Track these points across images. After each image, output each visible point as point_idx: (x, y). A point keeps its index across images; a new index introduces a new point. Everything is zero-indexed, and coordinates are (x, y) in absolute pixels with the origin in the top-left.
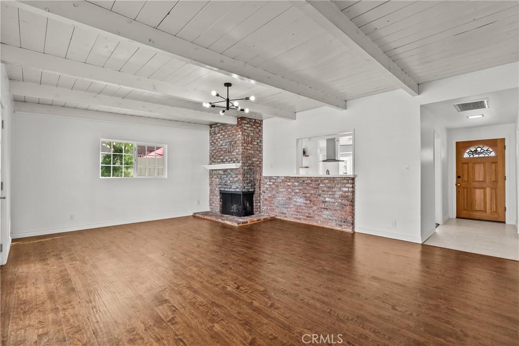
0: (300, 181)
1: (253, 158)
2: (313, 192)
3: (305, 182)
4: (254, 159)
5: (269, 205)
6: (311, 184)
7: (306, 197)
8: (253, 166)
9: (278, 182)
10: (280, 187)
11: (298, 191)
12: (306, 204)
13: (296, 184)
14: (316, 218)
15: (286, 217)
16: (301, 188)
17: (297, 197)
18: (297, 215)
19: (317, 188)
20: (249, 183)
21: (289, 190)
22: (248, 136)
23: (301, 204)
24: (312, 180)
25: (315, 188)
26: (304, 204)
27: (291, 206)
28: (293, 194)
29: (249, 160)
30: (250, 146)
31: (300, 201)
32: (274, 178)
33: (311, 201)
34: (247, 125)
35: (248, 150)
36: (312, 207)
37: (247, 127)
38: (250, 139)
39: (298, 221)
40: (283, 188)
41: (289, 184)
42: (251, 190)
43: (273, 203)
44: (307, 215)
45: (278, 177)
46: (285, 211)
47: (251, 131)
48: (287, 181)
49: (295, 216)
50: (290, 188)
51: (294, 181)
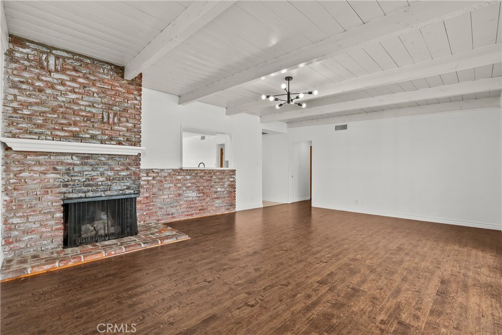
0: (193, 174)
2: (206, 184)
3: (199, 175)
5: (147, 208)
6: (205, 176)
7: (199, 190)
9: (161, 177)
10: (164, 182)
11: (190, 184)
12: (199, 197)
13: (188, 177)
14: (209, 209)
15: (174, 217)
16: (193, 181)
17: (188, 192)
18: (188, 211)
19: (211, 180)
21: (179, 185)
23: (193, 199)
24: (205, 173)
25: (208, 180)
26: (197, 198)
27: (182, 203)
28: (184, 188)
31: (192, 195)
32: (155, 171)
33: (203, 193)
36: (204, 199)
39: (190, 218)
40: (170, 183)
41: (179, 177)
43: (154, 205)
44: (200, 208)
45: (162, 170)
46: (173, 210)
48: (175, 175)
49: (187, 213)
50: (180, 183)
51: (185, 174)
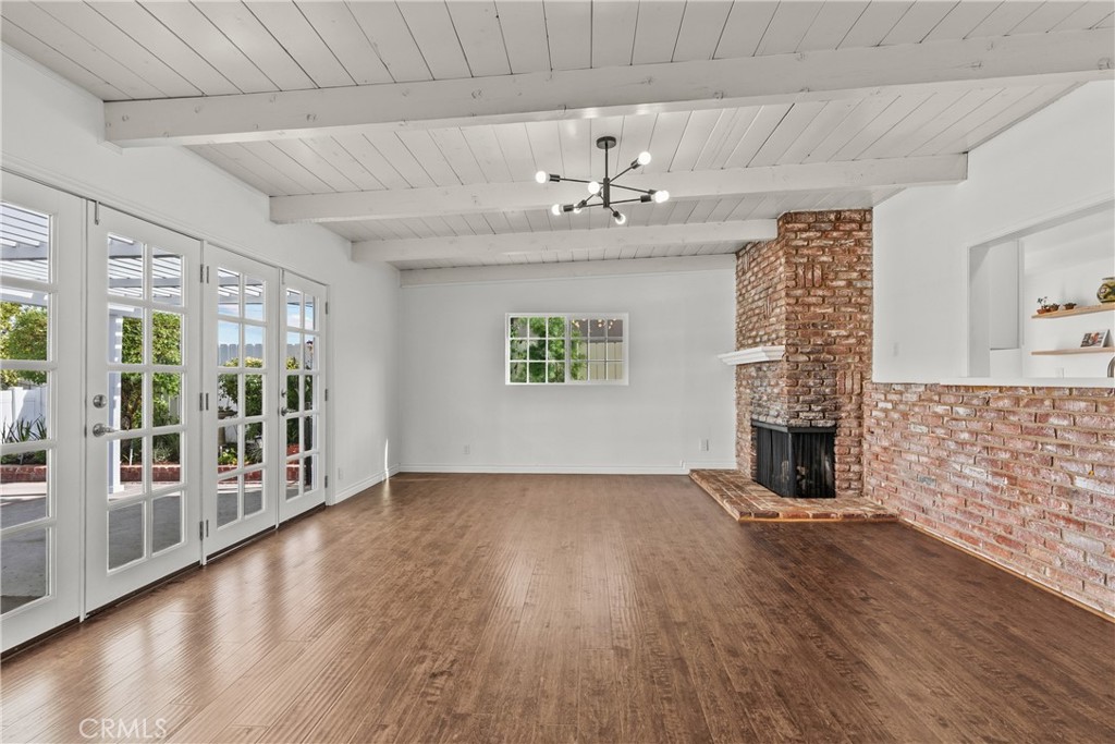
0: (975, 402)
1: (832, 327)
2: (1019, 445)
3: (993, 405)
4: (834, 332)
5: (884, 473)
6: (1014, 413)
7: (993, 463)
8: (829, 353)
9: (906, 403)
10: (912, 419)
11: (965, 436)
12: (996, 488)
13: (961, 411)
14: (1035, 553)
15: (928, 522)
16: (976, 426)
17: (962, 459)
18: (964, 524)
19: (1039, 432)
20: (816, 402)
21: (940, 432)
22: (811, 264)
23: (977, 488)
24: (1017, 401)
25: (1025, 431)
26: (988, 490)
27: (946, 488)
28: (952, 446)
29: (816, 334)
30: (820, 293)
31: (977, 474)
32: (896, 387)
33: (1013, 480)
34: (804, 235)
35: (809, 305)
36: (1012, 505)
37: (805, 240)
38: (818, 273)
39: (969, 548)
40: (921, 424)
41: (940, 409)
42: (821, 423)
43: (895, 472)
44: (1000, 531)
45: (907, 385)
46: (927, 502)
47: (822, 248)
48: (931, 400)
49: (958, 527)
50: (942, 426)
51: (953, 400)
